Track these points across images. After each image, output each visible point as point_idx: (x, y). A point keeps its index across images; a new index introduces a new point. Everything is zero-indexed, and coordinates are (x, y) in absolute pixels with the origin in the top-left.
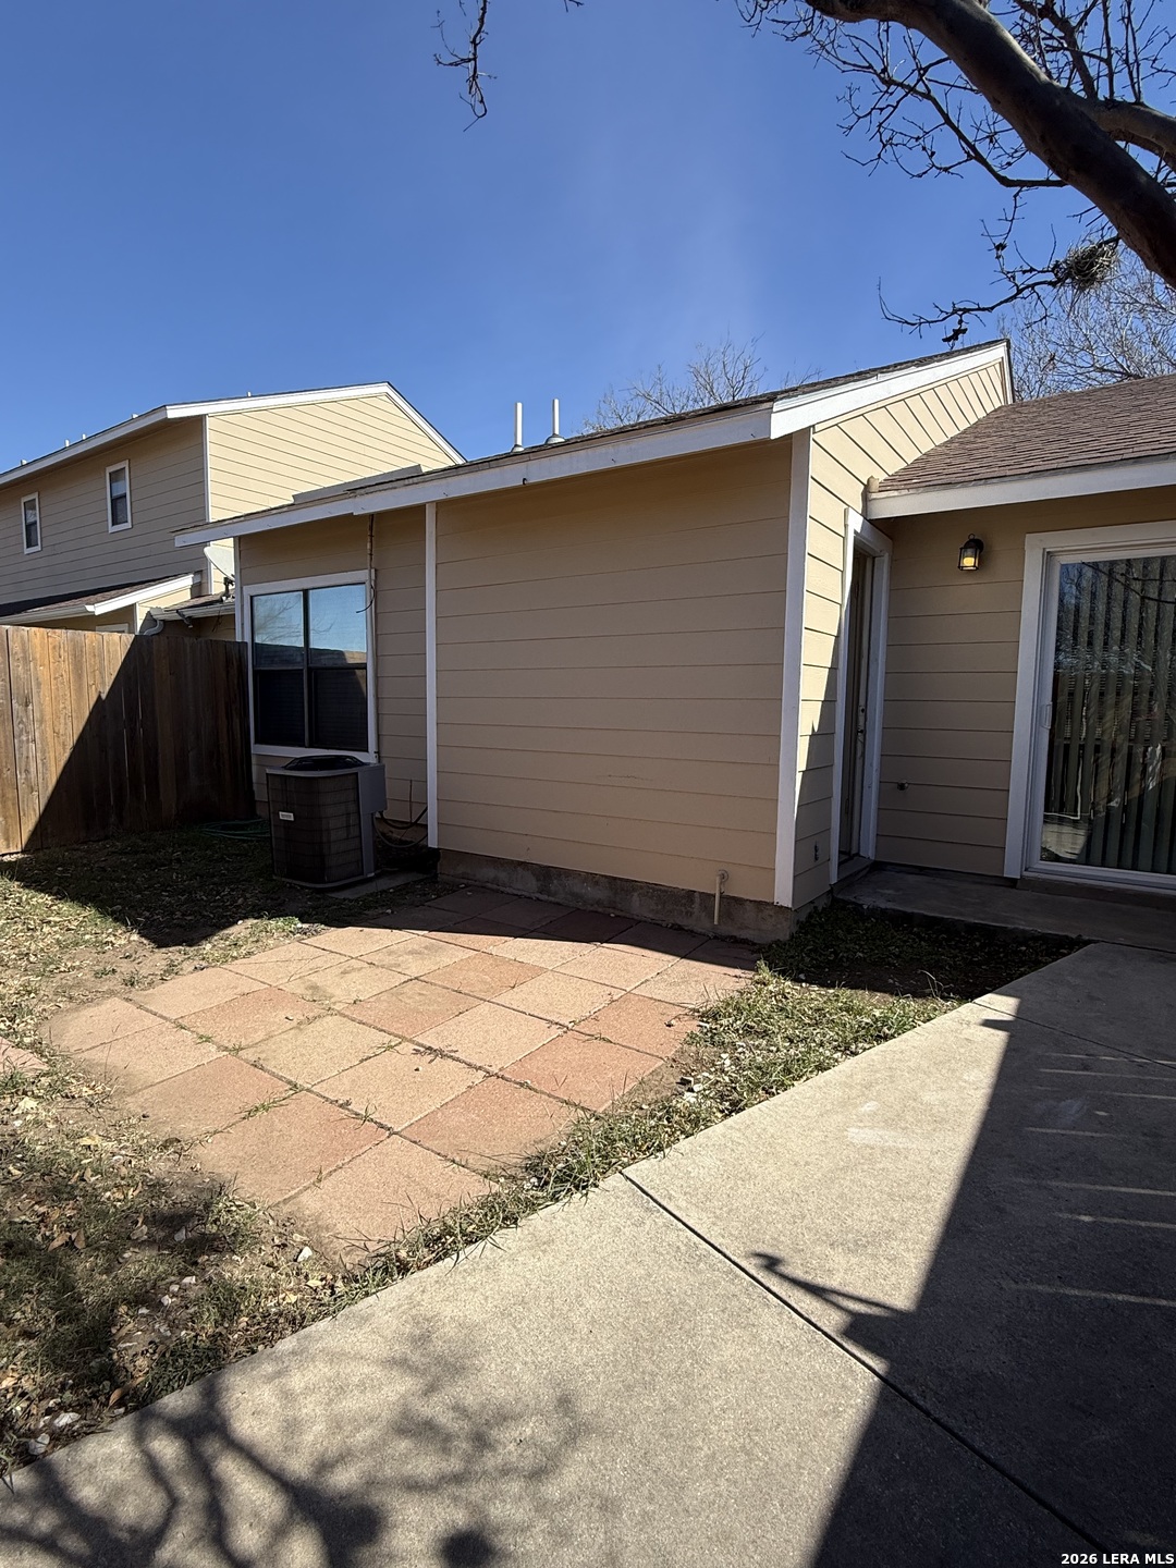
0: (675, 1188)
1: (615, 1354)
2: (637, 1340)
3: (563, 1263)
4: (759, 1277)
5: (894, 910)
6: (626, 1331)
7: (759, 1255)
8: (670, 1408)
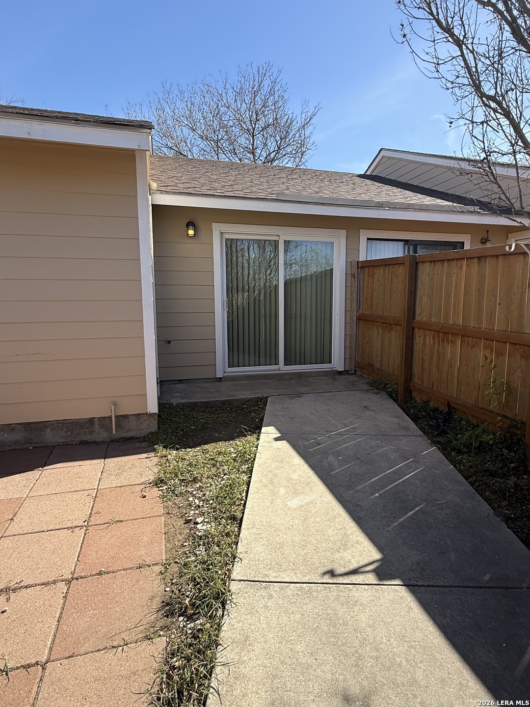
0: (263, 570)
1: (335, 658)
2: (335, 645)
3: (265, 642)
4: (335, 582)
5: (188, 403)
6: (326, 645)
7: (325, 574)
8: (377, 658)
